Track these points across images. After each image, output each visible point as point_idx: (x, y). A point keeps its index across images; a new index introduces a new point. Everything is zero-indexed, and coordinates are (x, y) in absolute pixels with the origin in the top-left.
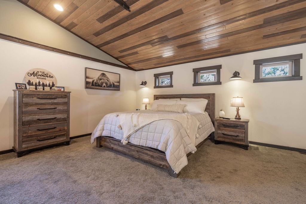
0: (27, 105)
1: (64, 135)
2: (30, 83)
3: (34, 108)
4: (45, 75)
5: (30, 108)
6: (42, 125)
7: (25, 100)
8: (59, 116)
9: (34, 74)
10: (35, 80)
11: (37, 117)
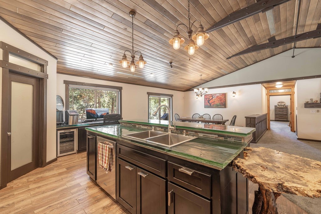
0: (276, 110)
1: (286, 119)
2: (278, 105)
3: (278, 111)
4: (282, 102)
5: (277, 111)
6: (280, 115)
7: (276, 109)
8: (284, 113)
9: (279, 103)
10: (279, 104)
11: (278, 113)
